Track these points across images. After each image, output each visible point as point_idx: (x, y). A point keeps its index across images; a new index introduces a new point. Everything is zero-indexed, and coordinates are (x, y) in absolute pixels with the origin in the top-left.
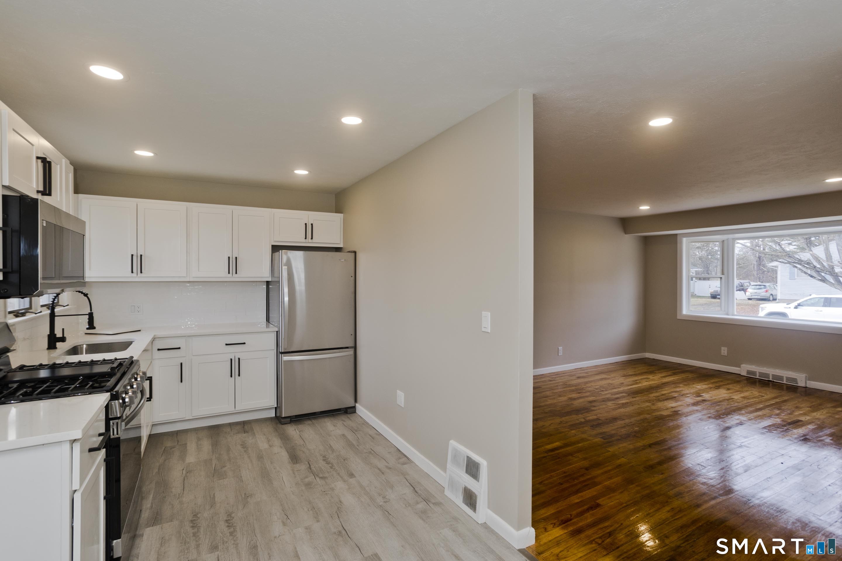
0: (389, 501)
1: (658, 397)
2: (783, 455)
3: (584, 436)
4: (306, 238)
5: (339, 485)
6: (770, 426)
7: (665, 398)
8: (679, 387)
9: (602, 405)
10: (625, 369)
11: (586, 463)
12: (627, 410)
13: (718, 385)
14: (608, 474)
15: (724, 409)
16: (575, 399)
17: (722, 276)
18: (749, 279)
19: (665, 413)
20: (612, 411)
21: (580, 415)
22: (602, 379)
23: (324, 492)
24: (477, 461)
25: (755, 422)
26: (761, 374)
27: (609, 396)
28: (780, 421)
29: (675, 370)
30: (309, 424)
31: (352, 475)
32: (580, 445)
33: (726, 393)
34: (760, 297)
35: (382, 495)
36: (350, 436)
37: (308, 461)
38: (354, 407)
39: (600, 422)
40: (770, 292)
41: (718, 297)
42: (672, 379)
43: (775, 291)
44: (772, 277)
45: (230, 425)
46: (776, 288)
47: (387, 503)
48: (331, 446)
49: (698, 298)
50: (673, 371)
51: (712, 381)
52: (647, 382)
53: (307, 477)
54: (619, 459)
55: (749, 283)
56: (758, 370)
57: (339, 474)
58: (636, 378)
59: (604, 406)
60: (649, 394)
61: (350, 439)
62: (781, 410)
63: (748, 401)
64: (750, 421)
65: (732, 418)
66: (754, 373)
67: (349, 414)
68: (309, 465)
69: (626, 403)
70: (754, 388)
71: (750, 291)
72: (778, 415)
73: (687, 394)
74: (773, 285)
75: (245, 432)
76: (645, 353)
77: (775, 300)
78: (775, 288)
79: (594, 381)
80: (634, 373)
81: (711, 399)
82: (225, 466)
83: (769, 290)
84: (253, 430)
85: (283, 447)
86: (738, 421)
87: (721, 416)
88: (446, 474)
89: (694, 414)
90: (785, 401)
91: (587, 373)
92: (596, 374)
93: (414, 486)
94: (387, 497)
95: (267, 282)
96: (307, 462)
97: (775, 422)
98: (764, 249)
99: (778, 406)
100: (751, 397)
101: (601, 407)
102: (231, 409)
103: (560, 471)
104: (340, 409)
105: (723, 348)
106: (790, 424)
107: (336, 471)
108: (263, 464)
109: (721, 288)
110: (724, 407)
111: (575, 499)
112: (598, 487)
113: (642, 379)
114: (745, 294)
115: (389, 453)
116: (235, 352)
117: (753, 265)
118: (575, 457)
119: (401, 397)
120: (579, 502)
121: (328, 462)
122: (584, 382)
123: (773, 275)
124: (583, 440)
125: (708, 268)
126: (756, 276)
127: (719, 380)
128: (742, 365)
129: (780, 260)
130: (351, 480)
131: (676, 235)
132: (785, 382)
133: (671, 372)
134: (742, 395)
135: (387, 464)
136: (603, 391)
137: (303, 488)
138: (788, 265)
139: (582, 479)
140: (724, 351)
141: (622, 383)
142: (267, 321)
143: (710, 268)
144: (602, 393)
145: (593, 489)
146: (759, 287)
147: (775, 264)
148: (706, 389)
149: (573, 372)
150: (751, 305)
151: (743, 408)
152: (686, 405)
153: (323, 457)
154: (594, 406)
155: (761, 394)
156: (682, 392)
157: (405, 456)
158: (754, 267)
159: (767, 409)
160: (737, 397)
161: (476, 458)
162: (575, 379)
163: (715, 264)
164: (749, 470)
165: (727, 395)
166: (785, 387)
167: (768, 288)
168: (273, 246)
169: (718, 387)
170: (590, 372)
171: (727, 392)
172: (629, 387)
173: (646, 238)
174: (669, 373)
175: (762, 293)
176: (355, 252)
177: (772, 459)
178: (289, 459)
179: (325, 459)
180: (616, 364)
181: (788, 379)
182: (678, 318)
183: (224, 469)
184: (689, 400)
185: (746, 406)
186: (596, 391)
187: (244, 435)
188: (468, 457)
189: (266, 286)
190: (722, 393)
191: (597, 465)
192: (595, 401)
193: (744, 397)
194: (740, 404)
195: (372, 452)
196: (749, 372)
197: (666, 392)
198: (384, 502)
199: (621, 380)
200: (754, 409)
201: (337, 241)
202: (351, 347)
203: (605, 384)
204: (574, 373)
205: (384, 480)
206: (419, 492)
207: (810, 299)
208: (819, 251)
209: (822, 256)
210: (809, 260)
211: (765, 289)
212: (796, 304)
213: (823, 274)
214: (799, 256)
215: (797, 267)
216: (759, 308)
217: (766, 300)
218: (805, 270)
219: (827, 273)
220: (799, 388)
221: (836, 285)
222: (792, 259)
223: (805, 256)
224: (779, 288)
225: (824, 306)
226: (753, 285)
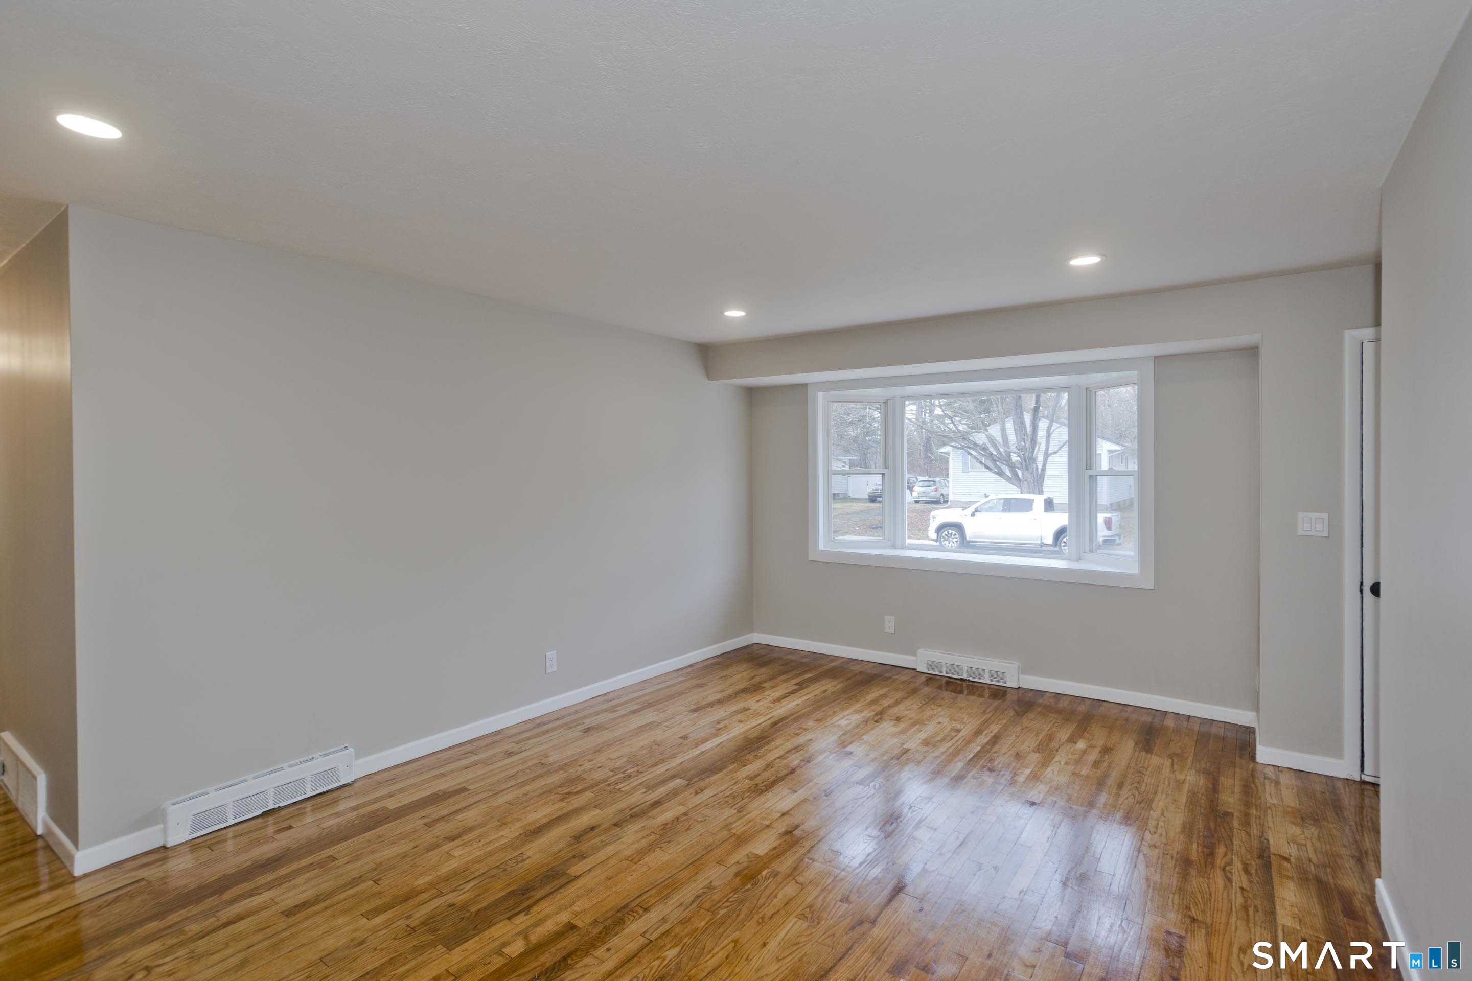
10: (702, 685)
17: (885, 471)
18: (914, 472)
22: (643, 726)
26: (950, 667)
27: (638, 797)
33: (897, 733)
34: (929, 498)
40: (941, 491)
41: (878, 499)
43: (946, 489)
44: (941, 468)
46: (947, 484)
49: (852, 502)
50: (799, 678)
51: (869, 698)
55: (915, 478)
56: (945, 658)
58: (720, 715)
60: (738, 769)
66: (938, 666)
70: (941, 705)
71: (918, 489)
74: (943, 480)
76: (750, 635)
77: (946, 502)
78: (945, 484)
79: (618, 740)
80: (719, 696)
83: (939, 488)
91: (614, 707)
92: (633, 715)
99: (986, 757)
105: (887, 618)
109: (883, 485)
113: (731, 715)
114: (911, 493)
117: (919, 451)
122: (595, 747)
123: (942, 466)
125: (865, 455)
126: (923, 467)
127: (880, 692)
128: (918, 651)
129: (953, 444)
131: (805, 386)
132: (986, 681)
134: (923, 733)
138: (961, 451)
140: (890, 623)
141: (688, 736)
143: (868, 455)
144: (624, 786)
146: (928, 483)
147: (947, 449)
148: (857, 726)
155: (954, 726)
158: (920, 455)
160: (914, 739)
162: (576, 740)
163: (874, 450)
165: (896, 739)
166: (990, 693)
167: (938, 484)
169: (879, 715)
171: (896, 728)
172: (697, 753)
173: (752, 395)
174: (791, 685)
175: (931, 492)
180: (689, 669)
181: (992, 674)
182: (810, 559)
186: (614, 780)
190: (888, 735)
193: (926, 740)
196: (930, 665)
197: (777, 756)
203: (642, 748)
207: (988, 502)
208: (995, 430)
209: (998, 437)
210: (984, 444)
211: (935, 487)
212: (972, 509)
213: (998, 463)
214: (974, 438)
215: (971, 454)
216: (929, 516)
217: (936, 502)
218: (979, 457)
219: (1005, 462)
220: (1009, 689)
221: (1013, 480)
222: (966, 442)
223: (980, 438)
224: (951, 485)
225: (1004, 511)
226: (920, 480)
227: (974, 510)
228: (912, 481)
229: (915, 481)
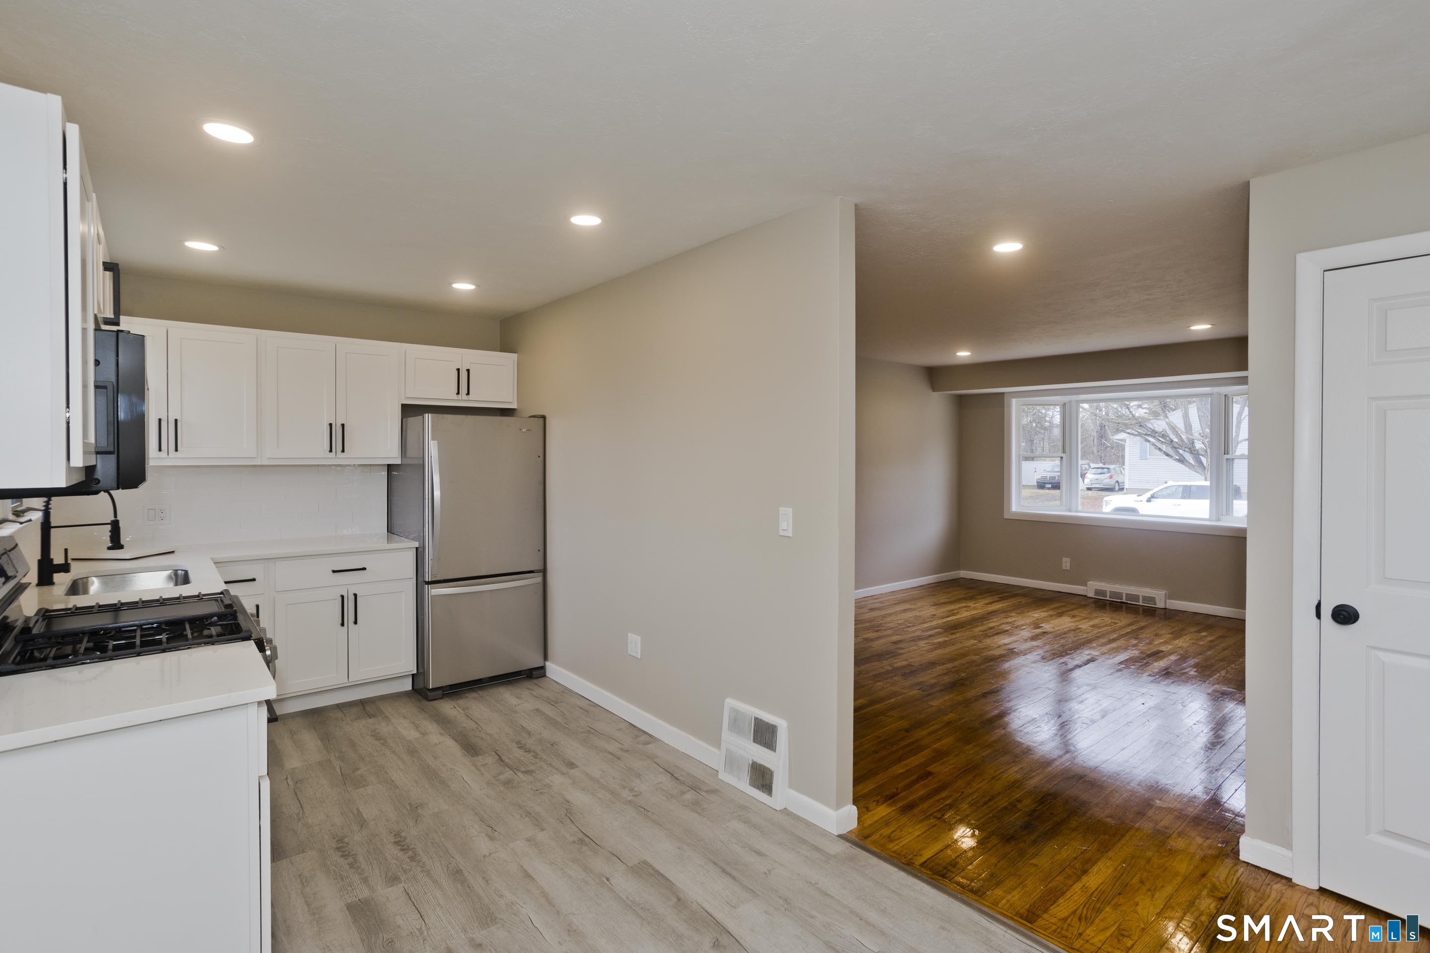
0: (640, 794)
1: (985, 631)
2: (1144, 694)
3: (895, 688)
4: (458, 393)
5: (557, 780)
6: (1126, 661)
7: (995, 632)
8: (1011, 616)
9: (912, 646)
10: (934, 595)
11: (905, 724)
12: (946, 652)
13: (1060, 611)
14: (937, 734)
15: (1070, 642)
16: (872, 640)
17: (1063, 455)
18: (1087, 459)
19: (997, 652)
20: (926, 653)
21: (884, 662)
22: (905, 611)
23: (537, 790)
24: (772, 723)
25: (1109, 656)
26: (1113, 594)
27: (918, 633)
28: (1138, 653)
29: (1003, 593)
30: (475, 698)
31: (571, 765)
32: (892, 700)
33: (1072, 622)
34: (1103, 485)
35: (627, 787)
36: (548, 710)
37: (495, 750)
38: (542, 668)
39: (914, 669)
40: (1116, 478)
42: (1000, 606)
43: (1121, 476)
44: (1117, 455)
45: (339, 707)
46: (1123, 472)
47: (639, 797)
48: (523, 728)
49: (1027, 488)
50: (1001, 596)
51: (1052, 607)
52: (968, 612)
53: (501, 773)
54: (947, 715)
55: (1089, 465)
56: (1109, 587)
57: (550, 765)
58: (952, 607)
59: (915, 648)
60: (973, 628)
61: (550, 715)
62: (1138, 640)
63: (1099, 631)
64: (1103, 656)
65: (1081, 653)
66: (1103, 593)
67: (535, 678)
68: (498, 755)
69: (943, 642)
70: (1104, 613)
71: (1090, 476)
72: (1134, 646)
73: (1023, 625)
74: (1118, 468)
75: (370, 716)
76: (959, 571)
77: (1121, 489)
78: (1121, 472)
79: (896, 613)
80: (947, 600)
81: (1053, 630)
82: (359, 769)
83: (1114, 475)
84: (384, 713)
85: (445, 734)
86: (1089, 657)
87: (1069, 652)
88: (720, 750)
89: (1034, 650)
90: (1143, 628)
91: (881, 602)
92: (896, 604)
93: (671, 772)
94: (635, 789)
95: (389, 465)
96: (494, 753)
97: (1132, 655)
98: (1107, 414)
99: (1135, 634)
100: (1102, 625)
101: (911, 648)
102: (342, 680)
103: (869, 737)
104: (521, 671)
105: (1064, 559)
106: (1149, 656)
107: (544, 761)
108: (422, 760)
109: (1061, 472)
110: (1070, 641)
111: (898, 769)
112: (926, 751)
113: (960, 608)
114: (1084, 482)
115: (617, 730)
116: (349, 584)
117: (1092, 438)
118: (887, 716)
119: (635, 644)
120: (904, 772)
121: (527, 750)
122: (881, 616)
123: (1118, 453)
124: (895, 694)
125: (1032, 441)
126: (1096, 454)
127: (1061, 604)
128: (1088, 583)
129: (1129, 431)
130: (572, 771)
131: (1003, 394)
132: (1141, 603)
133: (998, 596)
134: (1091, 623)
135: (619, 746)
136: (909, 627)
137: (502, 788)
138: (1138, 438)
139: (903, 744)
140: (1066, 563)
141: (934, 615)
142: (388, 532)
143: (1035, 441)
144: (909, 629)
145: (920, 755)
146: (1102, 471)
147: (1122, 436)
148: (1045, 617)
149: (864, 601)
150: (1092, 498)
151: (1094, 640)
152: (1022, 640)
153: (517, 743)
154: (902, 649)
155: (1113, 621)
156: (1015, 623)
157: (645, 733)
158: (1094, 441)
159: (1122, 639)
160: (1085, 625)
161: (768, 717)
162: (868, 612)
164: (1107, 715)
165: (1073, 624)
166: (1141, 610)
167: (1113, 472)
168: (404, 407)
169: (1060, 615)
170: (886, 600)
171: (1072, 620)
172: (945, 620)
173: (961, 398)
174: (996, 598)
175: (1105, 479)
176: (544, 417)
177: (1132, 700)
178: (462, 750)
179: (521, 746)
180: (921, 588)
181: (1145, 599)
182: (1005, 517)
183: (359, 772)
184: (1026, 633)
185: (1097, 637)
186: (900, 627)
187: (371, 721)
188: (756, 719)
189: (387, 473)
190: (1065, 623)
191: (919, 724)
192: (901, 641)
193: (1093, 626)
194: (1090, 634)
195: (591, 731)
196: (1097, 592)
197: (995, 625)
198: (633, 796)
199: (932, 611)
200: (1106, 640)
201: (506, 398)
202: (538, 571)
203: (910, 617)
204: (864, 603)
205: (625, 768)
206: (681, 778)
207: (1166, 488)
208: (1176, 417)
209: (1181, 425)
210: (1164, 430)
211: (1109, 474)
212: (1148, 495)
213: (1181, 451)
214: (1152, 425)
215: (1149, 441)
216: (1102, 502)
217: (1110, 490)
218: (1159, 445)
219: (1186, 450)
220: (1157, 609)
221: (1196, 468)
222: (1143, 429)
223: (1159, 425)
224: (1127, 472)
225: (1183, 497)
226: (1092, 467)
227: (1150, 496)
228: (1084, 468)
229: (1088, 468)
